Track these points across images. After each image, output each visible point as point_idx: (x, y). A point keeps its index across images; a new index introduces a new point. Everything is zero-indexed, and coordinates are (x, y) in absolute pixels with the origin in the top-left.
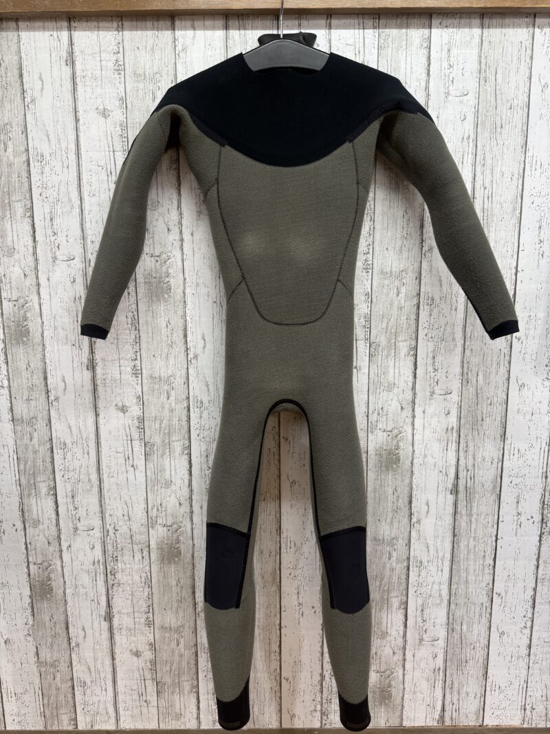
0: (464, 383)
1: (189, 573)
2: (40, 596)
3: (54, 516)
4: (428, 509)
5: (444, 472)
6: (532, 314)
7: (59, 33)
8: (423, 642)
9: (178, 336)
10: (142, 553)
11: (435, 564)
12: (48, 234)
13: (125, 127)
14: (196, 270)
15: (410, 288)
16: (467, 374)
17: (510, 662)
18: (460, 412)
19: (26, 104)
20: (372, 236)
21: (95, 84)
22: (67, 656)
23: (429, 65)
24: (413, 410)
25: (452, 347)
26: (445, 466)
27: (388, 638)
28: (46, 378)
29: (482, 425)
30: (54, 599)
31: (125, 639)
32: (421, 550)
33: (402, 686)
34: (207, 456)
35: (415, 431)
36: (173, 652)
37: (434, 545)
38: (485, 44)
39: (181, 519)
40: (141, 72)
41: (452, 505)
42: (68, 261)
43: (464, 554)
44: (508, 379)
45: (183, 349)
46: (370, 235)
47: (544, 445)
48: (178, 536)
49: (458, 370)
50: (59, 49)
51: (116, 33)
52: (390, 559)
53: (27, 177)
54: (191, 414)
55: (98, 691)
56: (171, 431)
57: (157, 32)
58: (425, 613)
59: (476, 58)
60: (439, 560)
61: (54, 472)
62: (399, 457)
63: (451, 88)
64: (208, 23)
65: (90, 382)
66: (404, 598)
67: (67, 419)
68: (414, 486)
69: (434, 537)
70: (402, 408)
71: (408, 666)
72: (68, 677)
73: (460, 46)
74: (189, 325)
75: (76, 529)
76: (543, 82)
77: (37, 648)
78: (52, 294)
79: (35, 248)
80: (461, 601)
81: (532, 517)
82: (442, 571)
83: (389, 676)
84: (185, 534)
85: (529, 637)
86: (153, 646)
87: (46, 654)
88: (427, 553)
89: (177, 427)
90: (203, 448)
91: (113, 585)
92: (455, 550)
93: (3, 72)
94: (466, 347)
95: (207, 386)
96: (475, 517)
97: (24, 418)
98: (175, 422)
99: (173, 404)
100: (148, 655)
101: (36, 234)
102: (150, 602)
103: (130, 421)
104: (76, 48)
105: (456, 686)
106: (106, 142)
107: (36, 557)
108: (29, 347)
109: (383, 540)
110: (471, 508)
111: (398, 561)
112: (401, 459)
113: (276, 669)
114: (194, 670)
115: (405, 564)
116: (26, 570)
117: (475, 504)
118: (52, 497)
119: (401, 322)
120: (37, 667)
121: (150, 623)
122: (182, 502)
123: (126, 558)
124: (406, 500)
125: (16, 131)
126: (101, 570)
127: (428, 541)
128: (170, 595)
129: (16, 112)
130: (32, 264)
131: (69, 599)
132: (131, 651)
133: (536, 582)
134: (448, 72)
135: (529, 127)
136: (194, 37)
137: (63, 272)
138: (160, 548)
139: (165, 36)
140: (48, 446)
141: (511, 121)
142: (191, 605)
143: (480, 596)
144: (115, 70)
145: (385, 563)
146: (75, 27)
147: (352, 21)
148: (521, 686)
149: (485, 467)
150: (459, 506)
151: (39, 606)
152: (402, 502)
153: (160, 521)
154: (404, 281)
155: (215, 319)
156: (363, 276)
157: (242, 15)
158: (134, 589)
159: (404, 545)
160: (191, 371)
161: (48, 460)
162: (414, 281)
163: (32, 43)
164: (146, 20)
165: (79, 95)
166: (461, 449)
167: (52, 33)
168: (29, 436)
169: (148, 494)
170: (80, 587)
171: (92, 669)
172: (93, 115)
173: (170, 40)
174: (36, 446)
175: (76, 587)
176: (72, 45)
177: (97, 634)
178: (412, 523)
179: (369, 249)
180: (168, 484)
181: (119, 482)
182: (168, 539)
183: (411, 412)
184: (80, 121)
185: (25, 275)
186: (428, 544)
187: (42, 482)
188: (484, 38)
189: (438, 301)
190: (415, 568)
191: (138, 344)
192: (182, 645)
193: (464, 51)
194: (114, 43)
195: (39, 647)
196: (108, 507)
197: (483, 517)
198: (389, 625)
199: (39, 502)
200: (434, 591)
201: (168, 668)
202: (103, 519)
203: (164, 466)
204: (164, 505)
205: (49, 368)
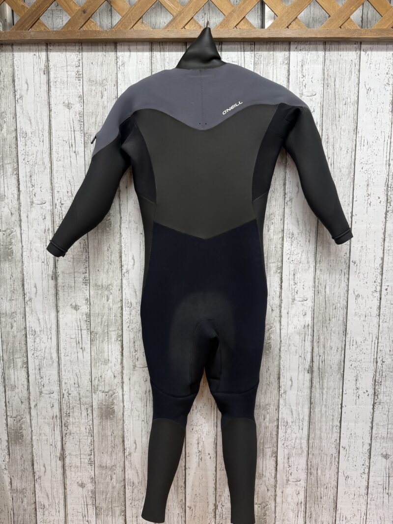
0: (316, 293)
1: (120, 427)
2: (14, 441)
3: (26, 383)
4: (292, 384)
5: (303, 357)
6: (364, 246)
7: (40, 53)
8: (289, 482)
9: (115, 257)
10: (87, 411)
11: (297, 424)
12: (28, 186)
13: (82, 115)
14: (129, 211)
15: (277, 226)
16: (318, 286)
17: (354, 499)
18: (314, 314)
19: (16, 99)
21: (63, 86)
22: (32, 486)
23: (289, 75)
24: (280, 312)
25: (307, 267)
26: (303, 352)
27: (264, 479)
28: (23, 285)
29: (329, 324)
30: (24, 444)
31: (73, 474)
32: (287, 414)
33: (274, 515)
34: (134, 342)
35: (282, 327)
36: (108, 485)
37: (296, 410)
38: (327, 62)
39: (115, 387)
40: (94, 79)
41: (309, 381)
42: (41, 204)
43: (318, 417)
44: (348, 291)
45: (119, 266)
47: (374, 339)
48: (113, 400)
49: (311, 284)
50: (39, 63)
51: (78, 53)
52: (264, 420)
53: (15, 148)
54: (124, 312)
55: (53, 512)
56: (109, 324)
57: (105, 53)
58: (290, 460)
59: (321, 71)
60: (300, 421)
61: (27, 351)
62: (271, 345)
63: (304, 91)
64: (139, 47)
65: (54, 288)
66: (275, 449)
67: (37, 314)
68: (281, 367)
69: (296, 404)
70: (272, 310)
71: (278, 500)
72: (32, 501)
73: (309, 63)
74: (123, 250)
75: (41, 393)
76: (368, 87)
77: (11, 479)
78: (30, 226)
79: (19, 195)
80: (316, 452)
81: (367, 391)
82: (302, 429)
83: (264, 507)
84: (118, 399)
85: (367, 480)
86: (93, 480)
87: (17, 484)
88: (291, 416)
89: (113, 321)
90: (132, 336)
91: (66, 434)
92: (312, 414)
93: (2, 78)
94: (317, 267)
95: (135, 292)
96: (325, 390)
97: (8, 312)
98: (112, 317)
99: (111, 305)
100: (90, 486)
101: (20, 186)
102: (92, 447)
103: (80, 316)
104: (51, 64)
105: (314, 516)
106: (69, 125)
107: (13, 412)
108: (13, 263)
109: (260, 405)
110: (323, 383)
111: (271, 421)
112: (272, 346)
113: (182, 500)
114: (123, 499)
115: (276, 424)
116: (5, 422)
117: (326, 381)
118: (25, 370)
119: (271, 249)
120: (11, 493)
121: (92, 463)
122: (115, 375)
123: (76, 414)
124: (276, 377)
125: (9, 118)
126: (58, 423)
127: (292, 407)
128: (106, 442)
129: (10, 105)
130: (17, 206)
131: (34, 443)
132: (78, 483)
133: (371, 439)
134: (301, 80)
135: (359, 117)
136: (130, 56)
137: (37, 212)
138: (100, 408)
139: (110, 56)
140: (24, 333)
141: (346, 112)
142: (122, 450)
143: (331, 449)
144: (76, 77)
145: (260, 423)
146: (50, 49)
147: (236, 46)
148: (362, 517)
149: (332, 354)
150: (314, 381)
151: (13, 448)
152: (274, 378)
153: (100, 388)
154: (273, 221)
155: (141, 246)
157: (162, 42)
158: (81, 437)
159: (275, 410)
160: (124, 281)
161: (23, 342)
162: (280, 221)
163: (22, 59)
164: (98, 45)
165: (52, 93)
166: (314, 340)
167: (35, 53)
168: (10, 325)
169: (92, 369)
170: (43, 435)
171: (50, 496)
172: (61, 107)
173: (114, 58)
174: (15, 332)
175: (40, 434)
176: (48, 61)
177: (54, 470)
178: (280, 394)
180: (106, 362)
181: (72, 360)
182: (105, 402)
183: (279, 313)
184: (52, 110)
185: (12, 214)
186: (292, 409)
187: (18, 358)
188: (326, 58)
189: (296, 236)
190: (282, 427)
191: (87, 262)
192: (114, 480)
193: (313, 66)
194: (76, 60)
195: (12, 478)
196: (64, 377)
197: (331, 390)
198: (264, 469)
199: (16, 373)
200: (296, 444)
201: (104, 497)
202: (60, 386)
203: (104, 348)
204: (103, 377)
205: (26, 278)
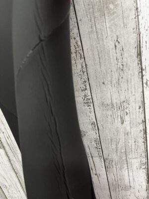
15: (134, 117)
20: (85, 73)
46: (84, 72)
119: (130, 145)
154: (127, 111)
156: (85, 109)
162: (138, 110)
179: (85, 85)
